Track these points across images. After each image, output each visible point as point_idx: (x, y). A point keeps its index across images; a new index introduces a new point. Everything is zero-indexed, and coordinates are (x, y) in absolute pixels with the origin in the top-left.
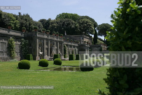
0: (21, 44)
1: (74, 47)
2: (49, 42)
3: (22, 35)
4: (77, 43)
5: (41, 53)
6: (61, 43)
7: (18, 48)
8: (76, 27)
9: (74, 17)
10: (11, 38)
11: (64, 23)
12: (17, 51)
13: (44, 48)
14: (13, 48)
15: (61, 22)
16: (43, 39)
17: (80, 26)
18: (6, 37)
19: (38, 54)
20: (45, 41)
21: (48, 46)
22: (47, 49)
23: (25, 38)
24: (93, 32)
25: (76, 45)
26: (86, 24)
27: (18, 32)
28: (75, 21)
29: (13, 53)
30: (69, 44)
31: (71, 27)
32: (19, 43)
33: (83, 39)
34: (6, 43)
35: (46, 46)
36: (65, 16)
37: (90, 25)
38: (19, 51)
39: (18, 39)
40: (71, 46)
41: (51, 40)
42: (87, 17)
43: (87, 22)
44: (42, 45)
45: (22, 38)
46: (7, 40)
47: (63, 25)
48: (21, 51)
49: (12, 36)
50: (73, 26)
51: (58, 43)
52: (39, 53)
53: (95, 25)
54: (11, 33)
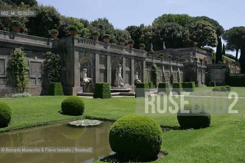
0: (45, 63)
1: (175, 68)
3: (48, 44)
4: (181, 61)
5: (86, 80)
7: (38, 70)
8: (184, 36)
9: (183, 20)
10: (17, 49)
11: (164, 30)
12: (34, 76)
14: (21, 70)
15: (159, 28)
17: (191, 33)
18: (5, 47)
21: (106, 66)
23: (54, 50)
24: (214, 42)
25: (179, 65)
26: (203, 29)
27: (38, 39)
28: (183, 25)
29: (22, 80)
30: (164, 62)
31: (175, 36)
32: (42, 61)
33: (194, 54)
34: (4, 60)
36: (167, 18)
37: (209, 31)
38: (40, 77)
39: (37, 51)
40: (167, 67)
42: (205, 19)
43: (204, 26)
45: (48, 49)
46: (8, 54)
47: (162, 33)
48: (44, 78)
49: (19, 45)
50: (179, 35)
52: (82, 80)
53: (219, 31)
54: (19, 40)
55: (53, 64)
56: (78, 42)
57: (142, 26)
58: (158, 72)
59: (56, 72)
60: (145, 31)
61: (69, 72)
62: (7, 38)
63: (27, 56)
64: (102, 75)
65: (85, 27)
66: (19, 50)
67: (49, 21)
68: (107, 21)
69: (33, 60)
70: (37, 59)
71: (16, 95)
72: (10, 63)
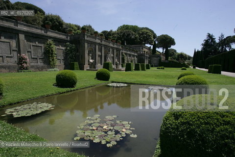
0: (66, 50)
1: (134, 56)
2: (103, 48)
3: (67, 38)
4: (137, 52)
5: (91, 61)
6: (118, 50)
7: (62, 54)
8: (136, 38)
9: (135, 29)
10: (49, 40)
11: (124, 34)
12: (59, 58)
13: (95, 55)
14: (52, 54)
15: (121, 33)
16: (95, 44)
17: (140, 36)
18: (42, 38)
19: (86, 62)
20: (97, 46)
21: (102, 53)
22: (101, 56)
23: (71, 42)
24: (152, 42)
25: (135, 54)
26: (146, 34)
27: (62, 34)
28: (135, 32)
29: (53, 60)
30: (128, 52)
31: (131, 38)
32: (64, 48)
33: (142, 49)
34: (41, 47)
35: (98, 53)
36: (125, 27)
37: (150, 36)
38: (63, 58)
39: (61, 42)
40: (130, 55)
41: (106, 46)
42: (147, 29)
43: (147, 33)
44: (93, 52)
45: (67, 41)
46: (44, 43)
47: (123, 36)
48: (65, 59)
49: (50, 37)
50: (133, 37)
51: (115, 50)
52: (89, 61)
53: (155, 36)
54: (50, 34)
55: (71, 51)
56: (87, 37)
57: (111, 31)
58: (125, 58)
59: (72, 56)
60: (113, 34)
61: (82, 56)
62: (43, 32)
63: (55, 45)
64: (99, 58)
65: (78, 29)
66: (50, 41)
67: (56, 24)
68: (91, 27)
69: (58, 48)
70: (61, 47)
71: (50, 70)
72: (45, 48)
